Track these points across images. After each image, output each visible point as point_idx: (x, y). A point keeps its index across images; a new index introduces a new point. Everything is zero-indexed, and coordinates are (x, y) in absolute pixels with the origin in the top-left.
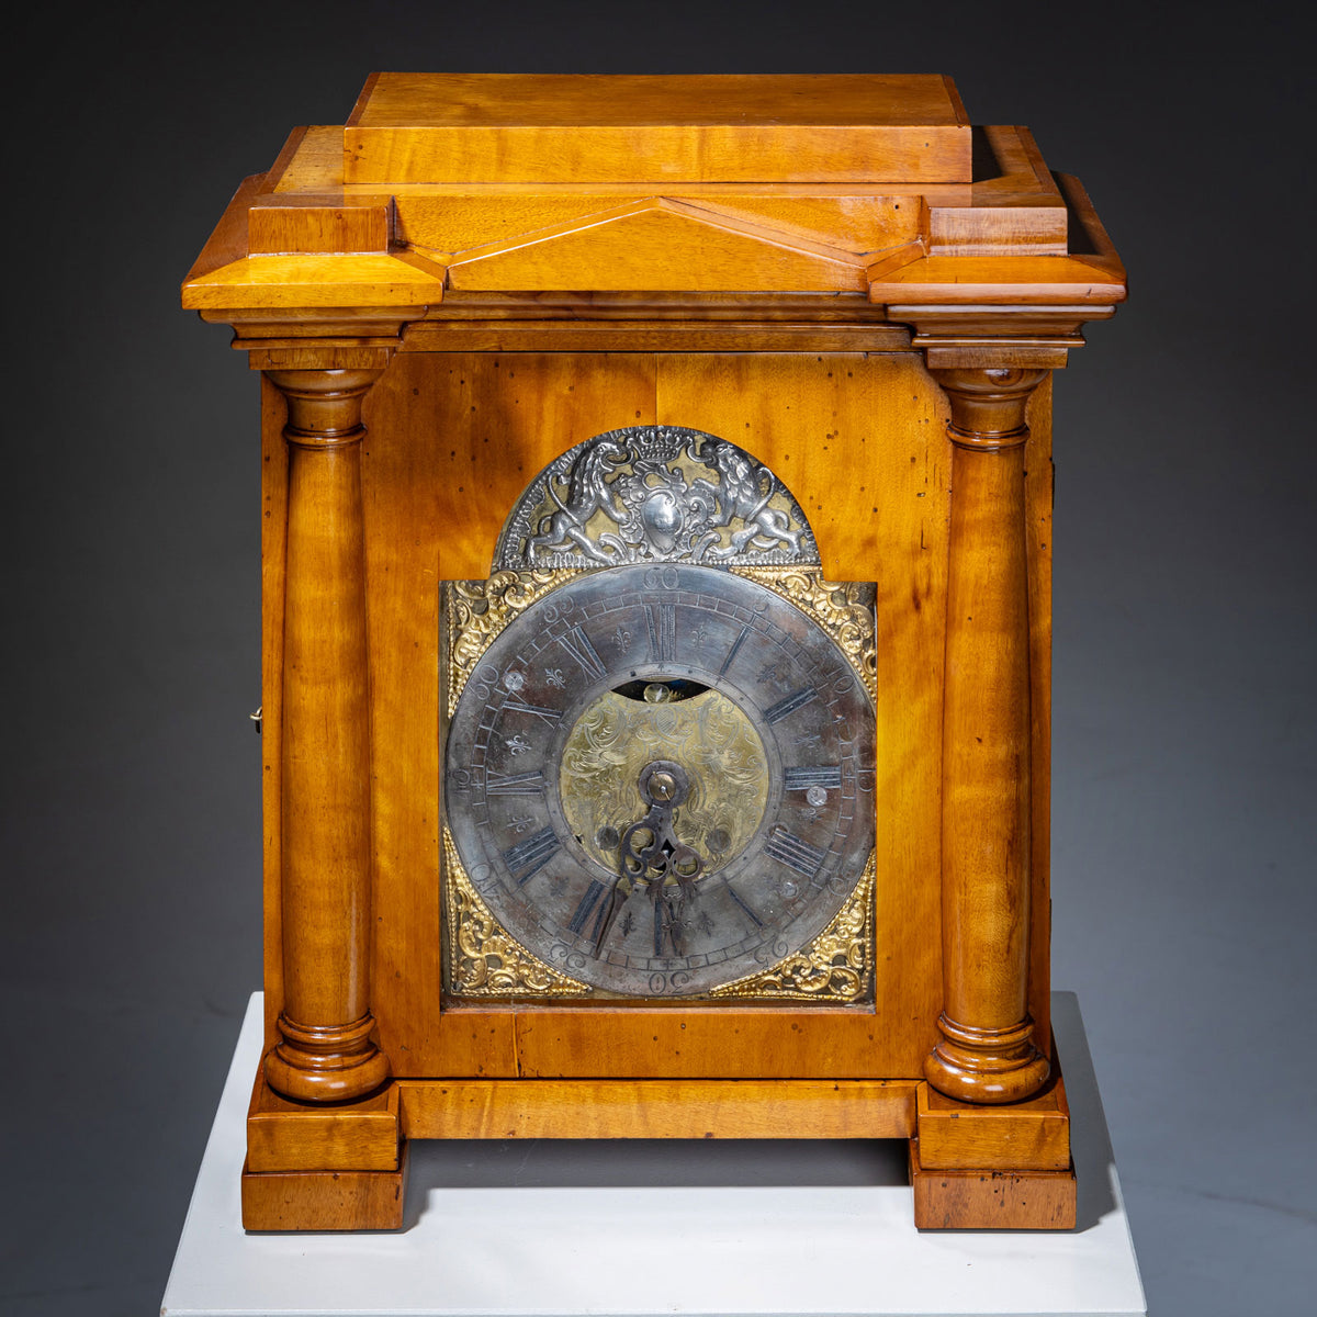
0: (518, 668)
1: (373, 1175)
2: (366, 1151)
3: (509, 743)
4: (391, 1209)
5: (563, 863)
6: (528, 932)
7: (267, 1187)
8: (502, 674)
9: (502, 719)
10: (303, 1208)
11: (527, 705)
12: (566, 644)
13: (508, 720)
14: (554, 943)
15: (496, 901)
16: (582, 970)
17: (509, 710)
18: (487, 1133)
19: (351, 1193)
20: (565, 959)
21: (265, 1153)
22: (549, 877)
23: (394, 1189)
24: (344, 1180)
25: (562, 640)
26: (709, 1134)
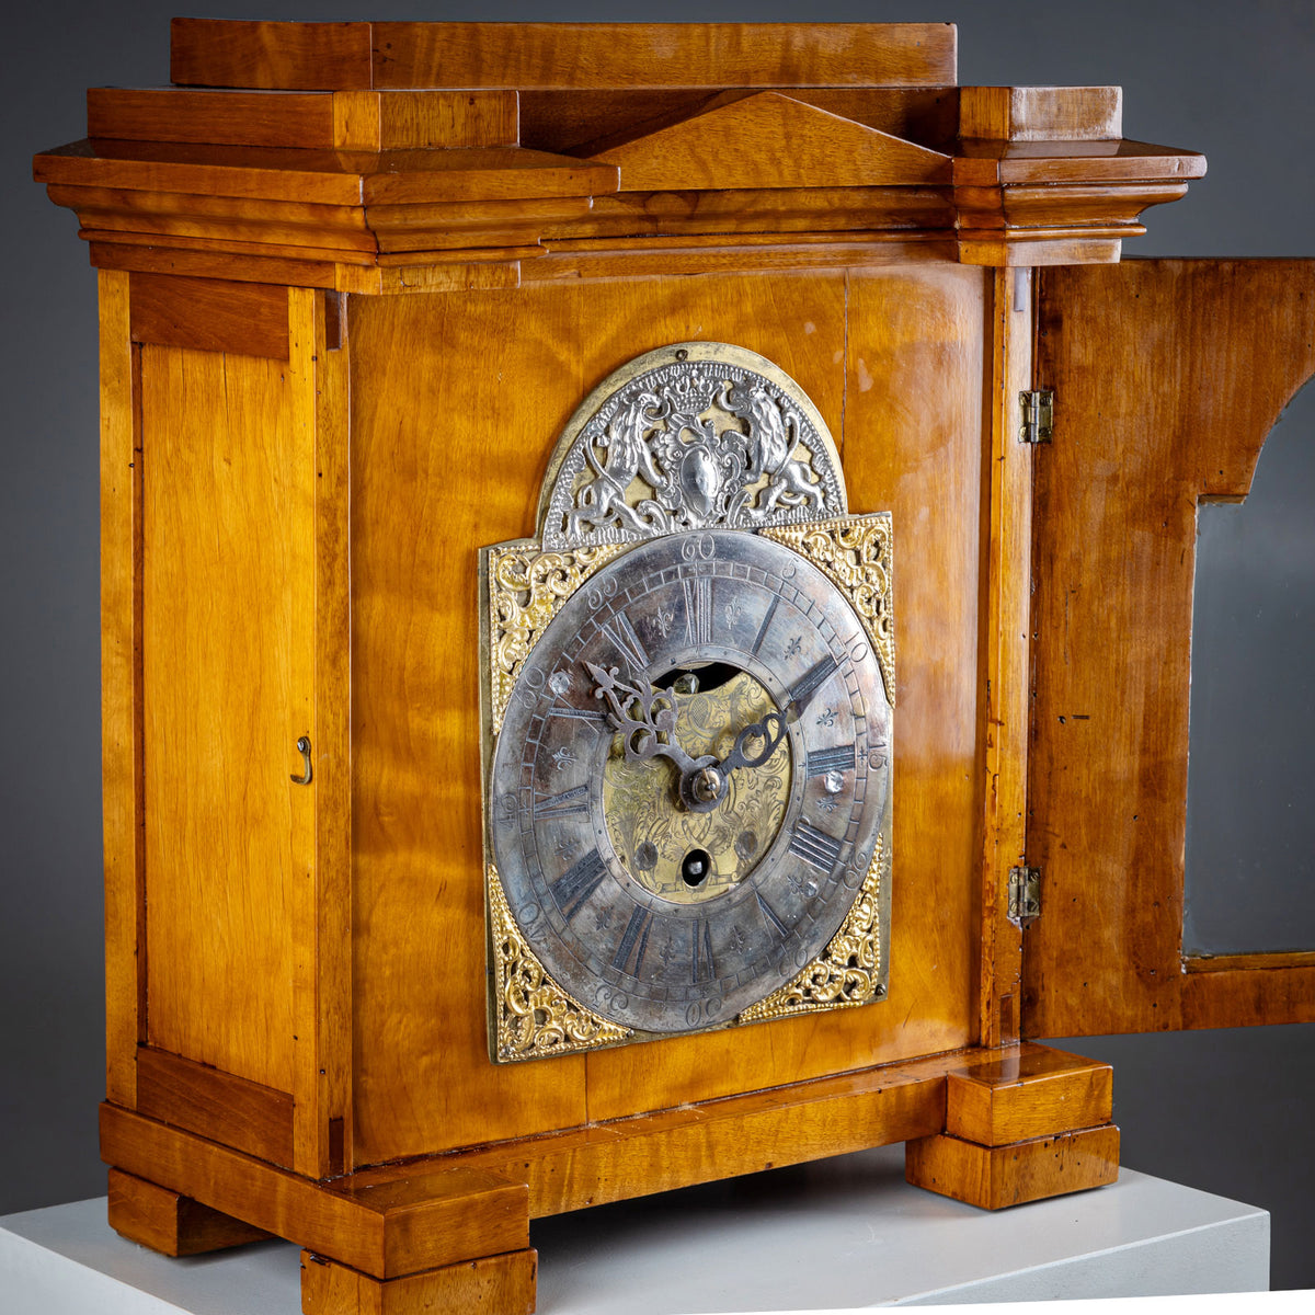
0: (564, 666)
1: (510, 1257)
2: (500, 1231)
3: (555, 756)
4: (528, 1292)
5: (607, 892)
6: (574, 976)
7: (408, 1292)
8: (548, 676)
9: (549, 729)
10: (442, 1310)
11: (573, 711)
12: (611, 634)
13: (554, 728)
14: (599, 984)
15: (543, 945)
16: (625, 1011)
17: (555, 717)
18: (567, 1206)
19: (489, 1282)
20: (608, 1001)
21: (401, 1253)
22: (595, 908)
23: (530, 1269)
24: (483, 1268)
25: (606, 629)
26: (770, 1164)
